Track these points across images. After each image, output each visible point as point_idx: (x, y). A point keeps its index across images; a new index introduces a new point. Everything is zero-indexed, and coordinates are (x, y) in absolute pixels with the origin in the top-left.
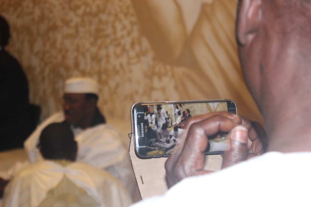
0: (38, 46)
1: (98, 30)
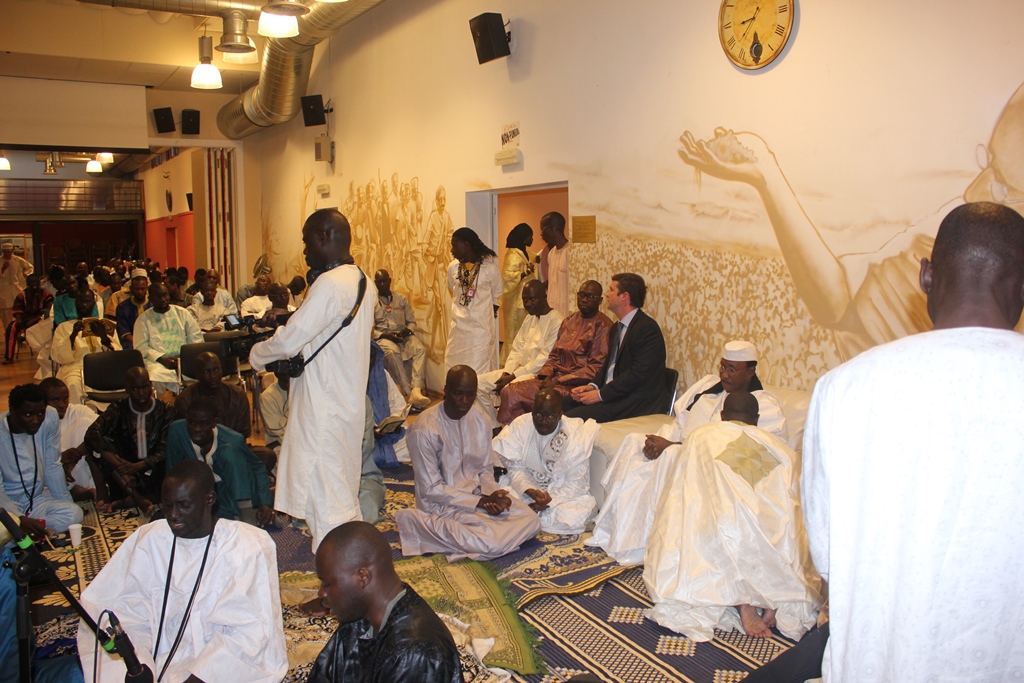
0: (675, 308)
1: (746, 291)
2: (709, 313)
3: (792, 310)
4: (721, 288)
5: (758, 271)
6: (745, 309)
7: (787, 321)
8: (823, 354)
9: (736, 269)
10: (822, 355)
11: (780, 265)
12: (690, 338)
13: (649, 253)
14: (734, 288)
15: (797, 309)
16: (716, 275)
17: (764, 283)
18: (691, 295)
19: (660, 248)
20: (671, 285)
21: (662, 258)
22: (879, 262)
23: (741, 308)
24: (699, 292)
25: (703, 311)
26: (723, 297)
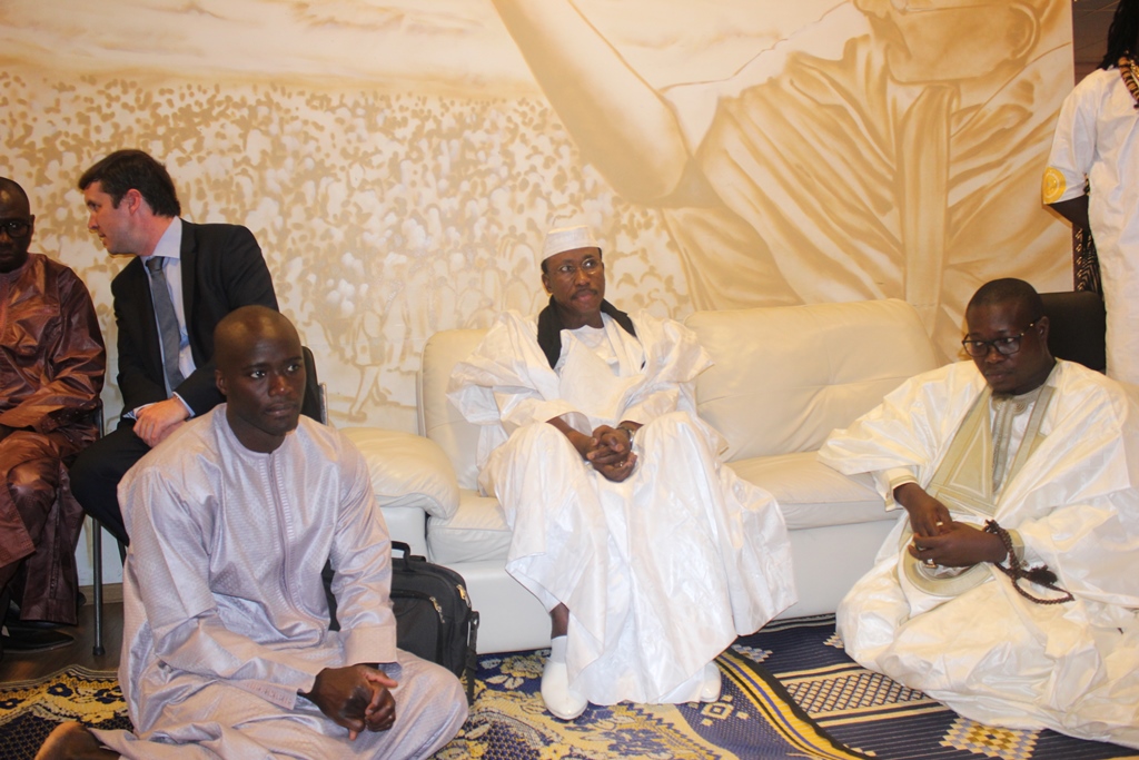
1: (461, 164)
2: (364, 217)
3: (573, 187)
4: (394, 164)
5: (487, 125)
6: (459, 197)
7: (564, 206)
8: (644, 251)
9: (430, 125)
10: (644, 254)
11: (538, 109)
12: (312, 278)
13: (164, 111)
14: (428, 161)
15: (583, 184)
16: (380, 139)
17: (503, 146)
18: (309, 187)
19: (203, 99)
20: (244, 172)
21: (207, 117)
22: (736, 94)
23: (449, 198)
24: (331, 179)
25: (345, 217)
26: (399, 181)
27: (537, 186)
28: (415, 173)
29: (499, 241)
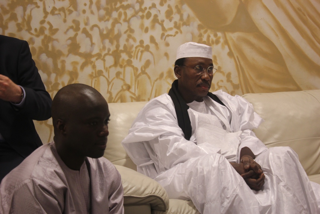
2: (54, 31)
3: (176, 17)
6: (111, 21)
7: (171, 29)
15: (182, 16)
18: (19, 11)
23: (105, 21)
24: (34, 6)
25: (42, 30)
26: (76, 8)
27: (156, 16)
28: (85, 5)
29: (134, 49)
